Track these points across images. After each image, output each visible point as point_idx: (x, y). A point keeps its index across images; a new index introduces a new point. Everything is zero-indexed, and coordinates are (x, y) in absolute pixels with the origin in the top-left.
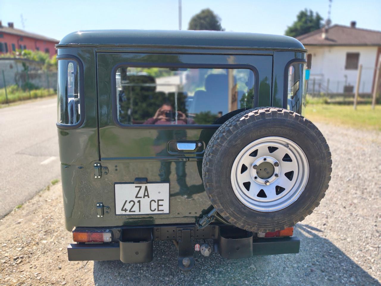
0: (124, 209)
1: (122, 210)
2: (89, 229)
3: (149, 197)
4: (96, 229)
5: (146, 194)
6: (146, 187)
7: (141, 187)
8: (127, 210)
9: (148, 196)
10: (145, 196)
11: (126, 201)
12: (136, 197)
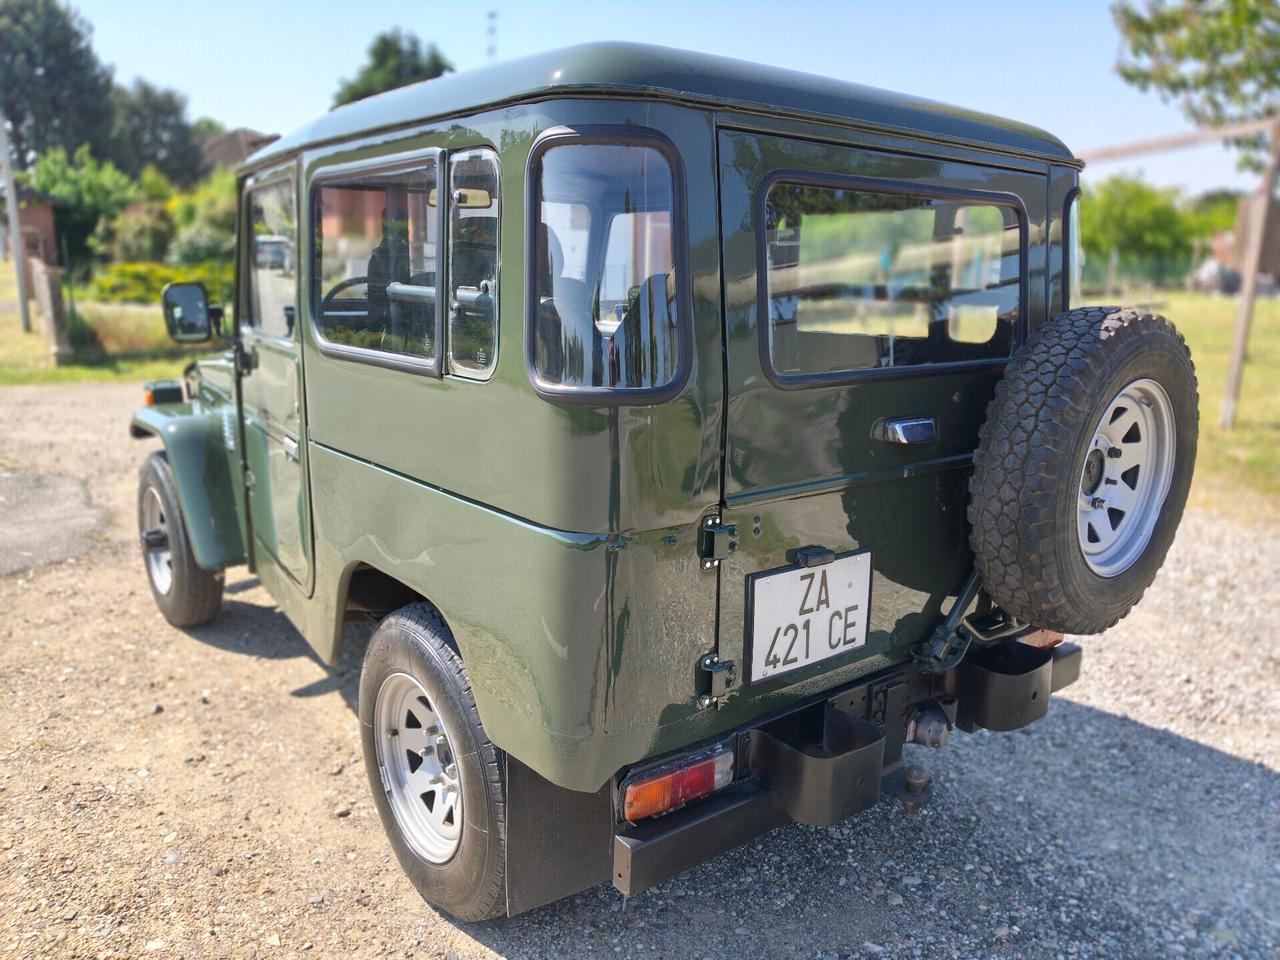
0: (771, 658)
1: (768, 663)
2: (669, 759)
3: (828, 606)
4: (687, 754)
5: (823, 597)
6: (824, 572)
7: (812, 576)
8: (778, 661)
9: (826, 602)
10: (820, 602)
11: (779, 629)
12: (803, 612)
